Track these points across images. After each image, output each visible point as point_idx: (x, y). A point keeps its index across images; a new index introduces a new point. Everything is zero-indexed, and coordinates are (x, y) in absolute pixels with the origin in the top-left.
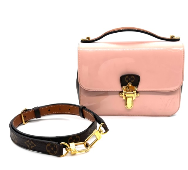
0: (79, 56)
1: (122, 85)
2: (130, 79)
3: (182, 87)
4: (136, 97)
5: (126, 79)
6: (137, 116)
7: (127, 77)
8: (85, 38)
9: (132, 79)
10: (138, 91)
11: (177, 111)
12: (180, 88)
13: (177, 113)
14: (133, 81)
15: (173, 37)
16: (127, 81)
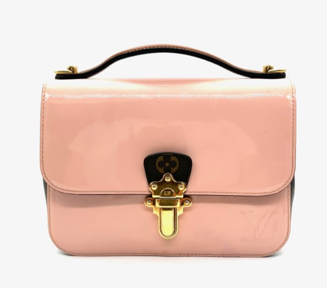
0: (43, 108)
1: (150, 180)
2: (167, 165)
3: (292, 183)
4: (185, 210)
5: (157, 164)
6: (188, 255)
7: (161, 159)
8: (65, 69)
9: (173, 164)
10: (187, 194)
11: (284, 243)
12: (288, 186)
13: (283, 249)
14: (174, 170)
15: (270, 68)
16: (161, 170)
